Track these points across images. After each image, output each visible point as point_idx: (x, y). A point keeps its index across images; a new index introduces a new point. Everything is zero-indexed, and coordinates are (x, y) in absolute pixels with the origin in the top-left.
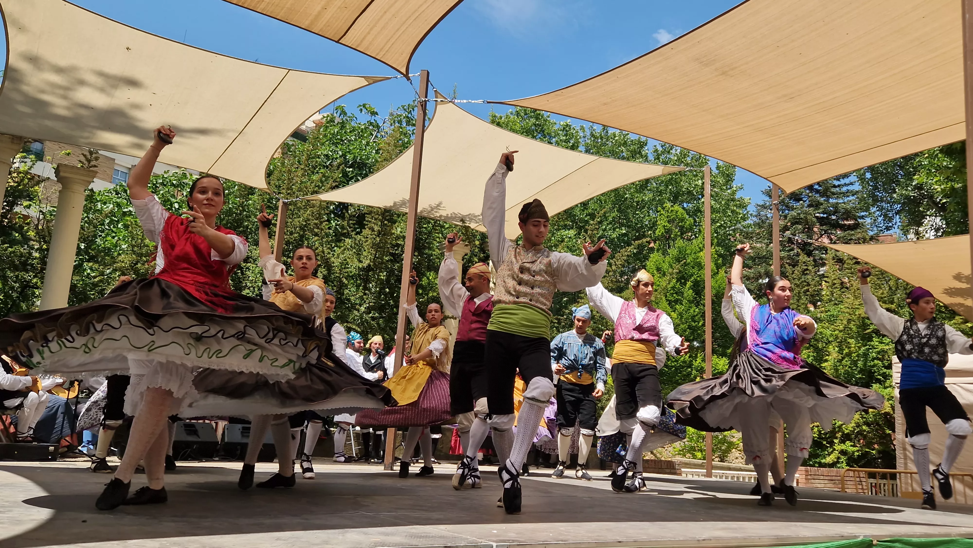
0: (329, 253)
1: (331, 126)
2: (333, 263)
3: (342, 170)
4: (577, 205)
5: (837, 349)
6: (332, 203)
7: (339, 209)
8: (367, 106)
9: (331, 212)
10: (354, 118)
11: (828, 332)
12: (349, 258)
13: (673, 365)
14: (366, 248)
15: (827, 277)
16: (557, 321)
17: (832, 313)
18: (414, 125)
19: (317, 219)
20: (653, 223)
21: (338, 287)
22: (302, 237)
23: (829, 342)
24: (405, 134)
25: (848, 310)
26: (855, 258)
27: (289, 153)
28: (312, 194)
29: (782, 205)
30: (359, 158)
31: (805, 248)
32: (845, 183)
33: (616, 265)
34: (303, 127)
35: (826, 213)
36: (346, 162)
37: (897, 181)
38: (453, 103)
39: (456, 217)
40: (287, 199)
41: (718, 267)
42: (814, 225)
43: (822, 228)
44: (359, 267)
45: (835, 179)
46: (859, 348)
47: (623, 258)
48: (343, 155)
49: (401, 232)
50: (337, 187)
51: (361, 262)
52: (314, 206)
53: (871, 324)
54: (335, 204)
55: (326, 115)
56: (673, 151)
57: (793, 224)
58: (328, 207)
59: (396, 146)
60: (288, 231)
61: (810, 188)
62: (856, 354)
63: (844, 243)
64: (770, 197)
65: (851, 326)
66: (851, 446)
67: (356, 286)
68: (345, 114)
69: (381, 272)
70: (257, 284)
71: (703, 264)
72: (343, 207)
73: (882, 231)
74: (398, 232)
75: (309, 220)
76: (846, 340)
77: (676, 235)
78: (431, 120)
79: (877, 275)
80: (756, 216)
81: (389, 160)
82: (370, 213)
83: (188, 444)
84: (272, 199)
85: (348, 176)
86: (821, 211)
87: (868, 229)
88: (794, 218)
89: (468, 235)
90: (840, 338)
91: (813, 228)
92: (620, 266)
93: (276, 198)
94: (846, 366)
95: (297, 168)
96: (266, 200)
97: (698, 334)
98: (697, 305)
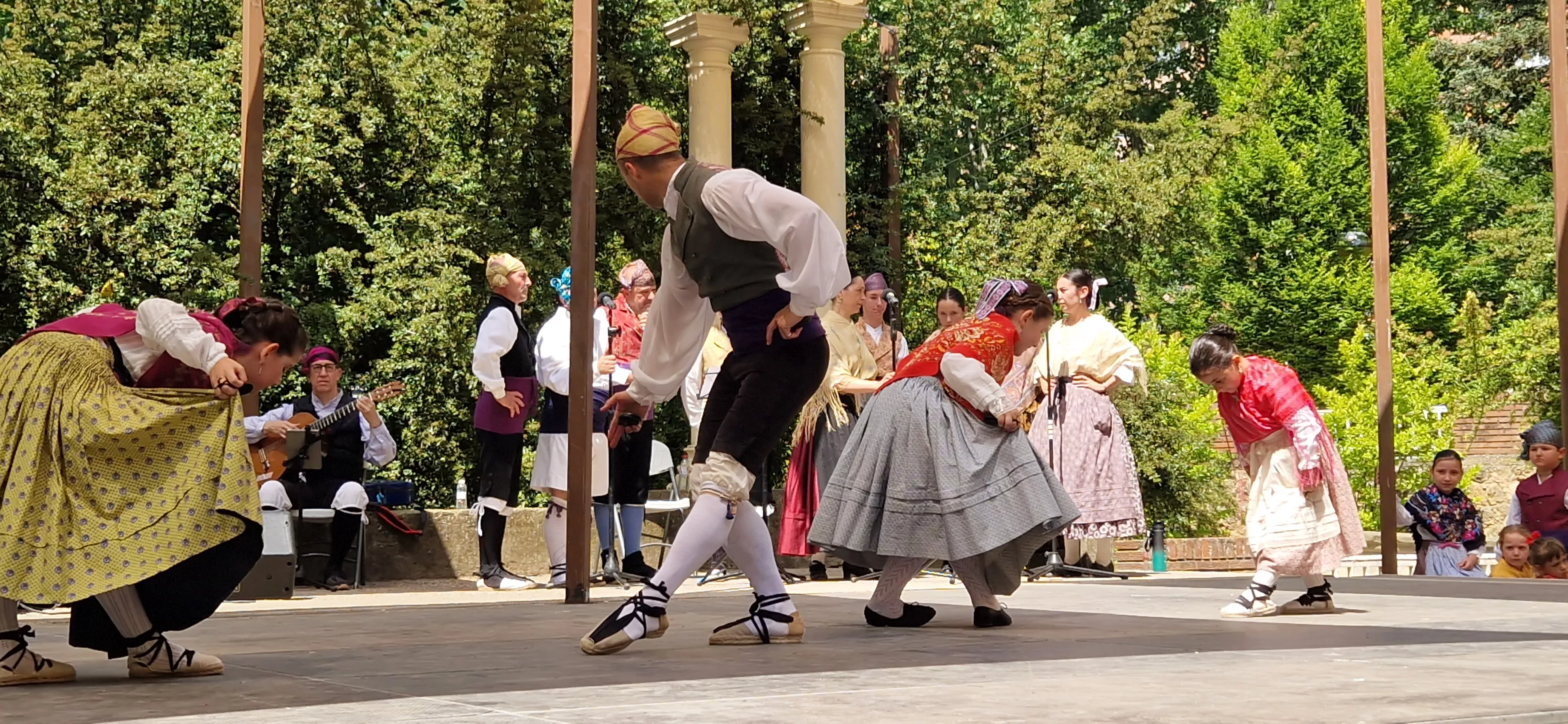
2: (399, 91)
13: (1294, 297)
16: (986, 206)
47: (1153, 28)
69: (524, 107)
70: (210, 158)
92: (1143, 49)
97: (1359, 216)
98: (1355, 138)
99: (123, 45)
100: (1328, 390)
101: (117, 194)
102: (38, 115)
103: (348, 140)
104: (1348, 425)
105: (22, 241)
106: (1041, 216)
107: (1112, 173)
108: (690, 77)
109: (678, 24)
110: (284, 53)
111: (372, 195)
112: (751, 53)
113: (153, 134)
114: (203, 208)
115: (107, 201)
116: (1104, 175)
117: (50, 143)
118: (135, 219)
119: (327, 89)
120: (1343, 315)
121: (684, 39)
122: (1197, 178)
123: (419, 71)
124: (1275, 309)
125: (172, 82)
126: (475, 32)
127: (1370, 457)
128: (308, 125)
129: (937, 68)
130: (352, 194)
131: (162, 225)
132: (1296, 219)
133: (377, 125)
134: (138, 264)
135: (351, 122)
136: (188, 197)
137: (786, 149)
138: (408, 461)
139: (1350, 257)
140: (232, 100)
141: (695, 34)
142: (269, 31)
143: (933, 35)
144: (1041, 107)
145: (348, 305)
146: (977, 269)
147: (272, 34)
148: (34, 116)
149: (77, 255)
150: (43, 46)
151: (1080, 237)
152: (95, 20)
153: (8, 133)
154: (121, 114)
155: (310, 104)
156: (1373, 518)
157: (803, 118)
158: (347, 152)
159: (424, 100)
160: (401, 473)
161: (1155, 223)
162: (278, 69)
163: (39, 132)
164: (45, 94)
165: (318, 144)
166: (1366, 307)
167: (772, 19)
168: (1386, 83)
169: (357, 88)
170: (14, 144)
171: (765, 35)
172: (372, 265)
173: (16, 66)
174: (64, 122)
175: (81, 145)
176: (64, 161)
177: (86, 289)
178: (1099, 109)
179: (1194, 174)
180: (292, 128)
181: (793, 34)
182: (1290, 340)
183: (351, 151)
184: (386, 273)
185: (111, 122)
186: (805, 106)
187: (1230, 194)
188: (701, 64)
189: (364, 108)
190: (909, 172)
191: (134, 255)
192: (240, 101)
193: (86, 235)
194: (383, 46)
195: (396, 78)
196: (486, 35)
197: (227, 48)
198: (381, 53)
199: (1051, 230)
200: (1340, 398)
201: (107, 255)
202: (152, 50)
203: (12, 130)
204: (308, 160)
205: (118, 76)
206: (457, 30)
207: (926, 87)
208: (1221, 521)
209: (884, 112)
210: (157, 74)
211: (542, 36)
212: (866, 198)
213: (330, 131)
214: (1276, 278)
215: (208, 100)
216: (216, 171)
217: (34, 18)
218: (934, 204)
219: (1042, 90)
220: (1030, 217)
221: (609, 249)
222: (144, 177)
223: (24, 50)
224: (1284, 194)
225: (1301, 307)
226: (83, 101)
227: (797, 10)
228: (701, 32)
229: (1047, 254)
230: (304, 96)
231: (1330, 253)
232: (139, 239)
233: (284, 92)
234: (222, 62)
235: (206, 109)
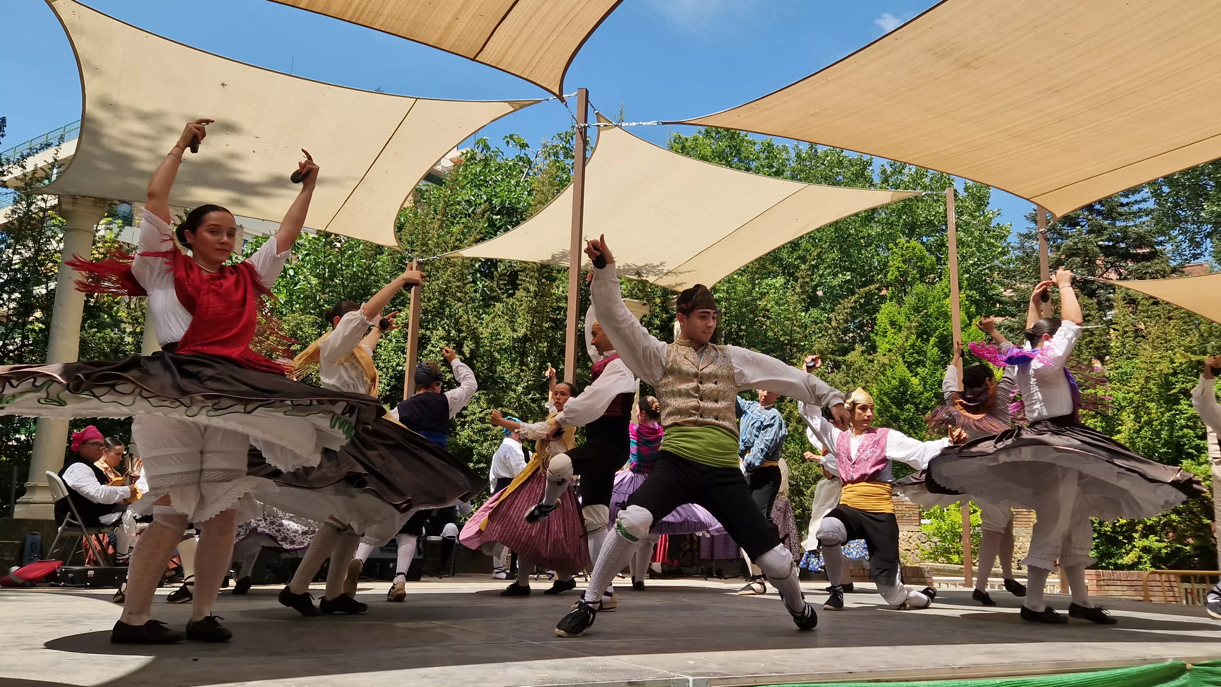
0: (476, 322)
1: (472, 165)
2: (482, 334)
3: (488, 218)
4: (783, 246)
5: (1132, 416)
6: (476, 260)
7: (486, 267)
8: (515, 137)
9: (476, 271)
10: (500, 153)
11: (1121, 395)
12: (501, 327)
14: (520, 314)
15: (1116, 324)
17: (1124, 370)
18: (573, 157)
19: (459, 281)
20: (884, 265)
21: (488, 364)
22: (442, 303)
23: (1122, 407)
24: (563, 169)
25: (1145, 365)
26: (1151, 297)
27: (422, 200)
28: (452, 250)
29: (1053, 233)
30: (508, 202)
31: (1085, 287)
32: (1136, 201)
33: (837, 320)
34: (439, 168)
35: (1112, 241)
36: (492, 209)
37: (1205, 194)
38: (620, 127)
39: (629, 269)
40: (422, 258)
41: (971, 317)
42: (1096, 256)
43: (1107, 259)
44: (513, 338)
45: (1122, 196)
46: (1163, 414)
47: (846, 311)
48: (488, 199)
49: (563, 292)
50: (482, 239)
51: (515, 331)
52: (454, 265)
53: (1177, 382)
54: (481, 261)
55: (465, 152)
56: (906, 171)
57: (1069, 256)
58: (473, 265)
59: (552, 185)
60: (425, 297)
61: (1090, 208)
62: (1158, 421)
63: (1137, 278)
64: (1036, 222)
65: (1150, 385)
66: (1157, 541)
67: (511, 361)
68: (489, 148)
69: (541, 342)
70: (390, 364)
71: (950, 313)
72: (491, 264)
73: (1186, 260)
74: (560, 292)
75: (450, 282)
76: (1143, 404)
77: (914, 278)
78: (594, 149)
79: (1182, 318)
80: (1019, 248)
81: (544, 202)
82: (524, 270)
84: (404, 259)
85: (495, 225)
86: (1105, 237)
87: (1169, 258)
88: (1070, 249)
89: (645, 292)
90: (1137, 402)
91: (1095, 261)
92: (842, 321)
93: (409, 257)
94: (1145, 438)
95: (434, 218)
96: (397, 260)
110: (429, 315)
112: (651, 318)
119: (449, 332)
122: (868, 384)
123: (491, 324)
127: (958, 527)
128: (438, 349)
132: (916, 405)
133: (471, 349)
140: (403, 337)
143: (739, 313)
144: (792, 348)
147: (424, 306)
155: (439, 339)
156: (960, 558)
159: (494, 338)
162: (425, 322)
167: (661, 302)
168: (961, 339)
169: (462, 332)
171: (658, 310)
172: (465, 417)
173: (304, 319)
179: (867, 382)
184: (472, 420)
187: (882, 392)
189: (465, 341)
192: (407, 338)
195: (481, 328)
216: (393, 371)
219: (791, 339)
224: (909, 393)
227: (674, 299)
233: (428, 333)
234: (401, 319)
235: (391, 341)
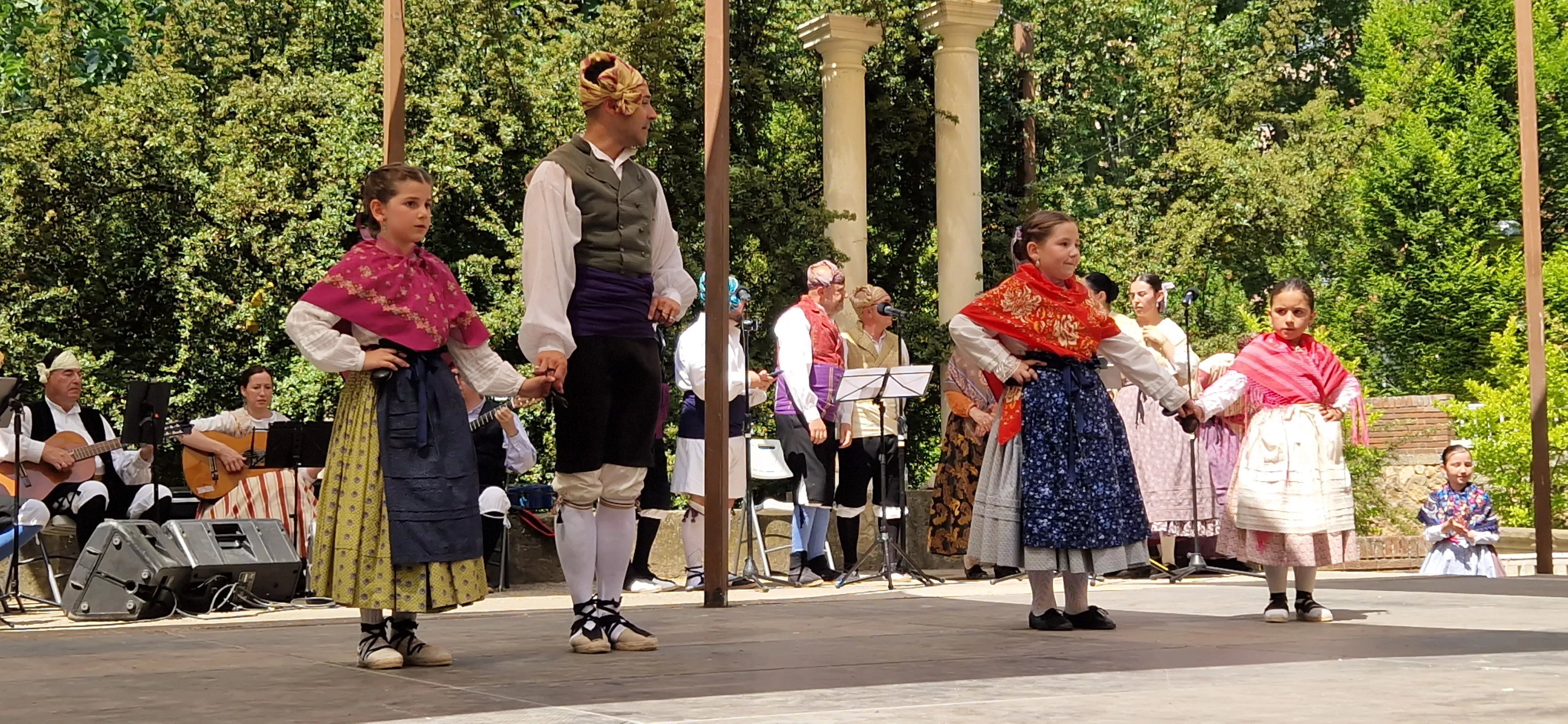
0: (522, 75)
2: (536, 99)
13: (1444, 288)
16: (1124, 203)
22: (450, 37)
33: (1274, 38)
47: (1292, 17)
70: (354, 169)
74: (691, 5)
83: (228, 574)
92: (1283, 40)
97: (1511, 205)
98: (1505, 125)
99: (269, 59)
100: (1480, 384)
101: (265, 206)
102: (188, 129)
103: (487, 148)
104: (1502, 420)
105: (175, 253)
106: (1180, 212)
107: (1254, 167)
108: (824, 79)
109: (811, 26)
110: (424, 64)
111: (511, 203)
112: (885, 52)
113: (299, 145)
114: (348, 218)
115: (255, 212)
116: (1244, 168)
117: (200, 158)
118: (283, 229)
119: (466, 98)
120: (1495, 306)
121: (817, 41)
122: (1341, 170)
123: (555, 79)
124: (1424, 301)
125: (317, 95)
126: (610, 39)
127: (1525, 452)
128: (447, 134)
129: (1073, 64)
130: (492, 200)
131: (309, 235)
132: (1445, 210)
133: (515, 133)
134: (286, 274)
135: (490, 130)
136: (333, 207)
137: (921, 149)
138: (550, 465)
139: (1502, 247)
140: (374, 111)
141: (828, 36)
142: (409, 43)
143: (1068, 31)
144: (1179, 101)
145: (489, 311)
146: (1116, 266)
147: (413, 45)
148: (185, 130)
149: (227, 266)
150: (193, 60)
151: (1220, 232)
152: (241, 35)
153: (160, 147)
154: (268, 126)
155: (449, 113)
156: (1529, 514)
157: (937, 117)
158: (486, 161)
159: (561, 107)
160: (543, 477)
161: (1298, 217)
162: (418, 79)
163: (190, 146)
164: (194, 109)
165: (457, 153)
166: (1519, 299)
167: (905, 19)
168: (1537, 67)
169: (495, 97)
170: (166, 158)
171: (898, 35)
172: (512, 271)
173: (167, 82)
174: (213, 135)
175: (230, 158)
176: (214, 173)
177: (237, 298)
178: (1238, 102)
179: (1338, 166)
180: (433, 137)
181: (926, 34)
182: (1441, 332)
183: (491, 159)
185: (258, 135)
186: (939, 106)
187: (1376, 184)
188: (834, 65)
189: (502, 117)
190: (1045, 169)
191: (282, 265)
192: (382, 112)
193: (236, 246)
194: (520, 55)
195: (533, 86)
196: (621, 42)
197: (369, 60)
198: (519, 62)
199: (1190, 225)
200: (1494, 392)
201: (257, 265)
202: (296, 63)
203: (164, 144)
204: (448, 168)
205: (264, 89)
206: (593, 37)
207: (1061, 83)
208: (1371, 518)
209: (1020, 110)
210: (302, 87)
211: (676, 42)
212: (1001, 197)
213: (469, 140)
214: (1425, 271)
215: (351, 111)
217: (183, 34)
218: (1071, 201)
219: (1180, 84)
220: (1170, 212)
221: (744, 252)
222: (290, 188)
223: (174, 66)
224: (1432, 185)
225: (1452, 298)
226: (231, 115)
227: (931, 9)
228: (834, 33)
229: (1187, 250)
230: (444, 106)
231: (1481, 242)
232: (287, 250)
233: (425, 102)
234: (365, 74)
235: (349, 120)
